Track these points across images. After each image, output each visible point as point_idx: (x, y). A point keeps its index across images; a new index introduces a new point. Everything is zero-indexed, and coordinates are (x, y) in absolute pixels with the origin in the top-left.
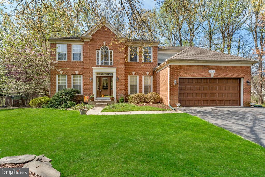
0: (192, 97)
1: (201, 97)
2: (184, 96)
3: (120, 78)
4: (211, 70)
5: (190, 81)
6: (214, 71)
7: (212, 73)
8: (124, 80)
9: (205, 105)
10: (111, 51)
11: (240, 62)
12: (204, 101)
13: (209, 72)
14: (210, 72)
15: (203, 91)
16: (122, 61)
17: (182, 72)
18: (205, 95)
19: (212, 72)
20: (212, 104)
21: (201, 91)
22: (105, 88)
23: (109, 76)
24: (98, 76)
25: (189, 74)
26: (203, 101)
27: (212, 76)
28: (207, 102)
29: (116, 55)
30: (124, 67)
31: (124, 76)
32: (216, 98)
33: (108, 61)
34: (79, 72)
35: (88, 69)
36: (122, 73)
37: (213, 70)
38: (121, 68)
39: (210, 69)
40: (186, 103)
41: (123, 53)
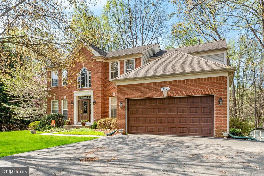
0: (145, 122)
1: (156, 123)
2: (135, 121)
3: (97, 101)
4: (164, 87)
5: (143, 102)
6: (167, 88)
7: (165, 91)
8: (101, 103)
9: (160, 133)
10: (89, 72)
11: (202, 73)
12: (160, 128)
13: (161, 90)
14: (163, 90)
15: (158, 115)
16: (99, 82)
17: (129, 92)
18: (161, 120)
19: (164, 89)
20: (170, 132)
21: (155, 115)
22: (85, 112)
23: (88, 100)
24: (79, 100)
25: (137, 95)
26: (158, 128)
27: (165, 95)
28: (164, 129)
29: (93, 76)
30: (101, 88)
31: (101, 98)
32: (175, 124)
33: (87, 83)
34: (66, 97)
35: (70, 93)
36: (98, 96)
37: (167, 86)
38: (98, 90)
39: (162, 87)
40: (137, 129)
41: (100, 73)
